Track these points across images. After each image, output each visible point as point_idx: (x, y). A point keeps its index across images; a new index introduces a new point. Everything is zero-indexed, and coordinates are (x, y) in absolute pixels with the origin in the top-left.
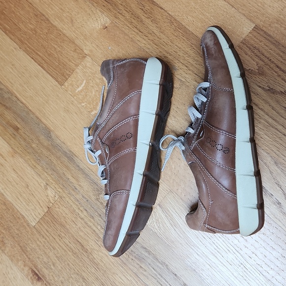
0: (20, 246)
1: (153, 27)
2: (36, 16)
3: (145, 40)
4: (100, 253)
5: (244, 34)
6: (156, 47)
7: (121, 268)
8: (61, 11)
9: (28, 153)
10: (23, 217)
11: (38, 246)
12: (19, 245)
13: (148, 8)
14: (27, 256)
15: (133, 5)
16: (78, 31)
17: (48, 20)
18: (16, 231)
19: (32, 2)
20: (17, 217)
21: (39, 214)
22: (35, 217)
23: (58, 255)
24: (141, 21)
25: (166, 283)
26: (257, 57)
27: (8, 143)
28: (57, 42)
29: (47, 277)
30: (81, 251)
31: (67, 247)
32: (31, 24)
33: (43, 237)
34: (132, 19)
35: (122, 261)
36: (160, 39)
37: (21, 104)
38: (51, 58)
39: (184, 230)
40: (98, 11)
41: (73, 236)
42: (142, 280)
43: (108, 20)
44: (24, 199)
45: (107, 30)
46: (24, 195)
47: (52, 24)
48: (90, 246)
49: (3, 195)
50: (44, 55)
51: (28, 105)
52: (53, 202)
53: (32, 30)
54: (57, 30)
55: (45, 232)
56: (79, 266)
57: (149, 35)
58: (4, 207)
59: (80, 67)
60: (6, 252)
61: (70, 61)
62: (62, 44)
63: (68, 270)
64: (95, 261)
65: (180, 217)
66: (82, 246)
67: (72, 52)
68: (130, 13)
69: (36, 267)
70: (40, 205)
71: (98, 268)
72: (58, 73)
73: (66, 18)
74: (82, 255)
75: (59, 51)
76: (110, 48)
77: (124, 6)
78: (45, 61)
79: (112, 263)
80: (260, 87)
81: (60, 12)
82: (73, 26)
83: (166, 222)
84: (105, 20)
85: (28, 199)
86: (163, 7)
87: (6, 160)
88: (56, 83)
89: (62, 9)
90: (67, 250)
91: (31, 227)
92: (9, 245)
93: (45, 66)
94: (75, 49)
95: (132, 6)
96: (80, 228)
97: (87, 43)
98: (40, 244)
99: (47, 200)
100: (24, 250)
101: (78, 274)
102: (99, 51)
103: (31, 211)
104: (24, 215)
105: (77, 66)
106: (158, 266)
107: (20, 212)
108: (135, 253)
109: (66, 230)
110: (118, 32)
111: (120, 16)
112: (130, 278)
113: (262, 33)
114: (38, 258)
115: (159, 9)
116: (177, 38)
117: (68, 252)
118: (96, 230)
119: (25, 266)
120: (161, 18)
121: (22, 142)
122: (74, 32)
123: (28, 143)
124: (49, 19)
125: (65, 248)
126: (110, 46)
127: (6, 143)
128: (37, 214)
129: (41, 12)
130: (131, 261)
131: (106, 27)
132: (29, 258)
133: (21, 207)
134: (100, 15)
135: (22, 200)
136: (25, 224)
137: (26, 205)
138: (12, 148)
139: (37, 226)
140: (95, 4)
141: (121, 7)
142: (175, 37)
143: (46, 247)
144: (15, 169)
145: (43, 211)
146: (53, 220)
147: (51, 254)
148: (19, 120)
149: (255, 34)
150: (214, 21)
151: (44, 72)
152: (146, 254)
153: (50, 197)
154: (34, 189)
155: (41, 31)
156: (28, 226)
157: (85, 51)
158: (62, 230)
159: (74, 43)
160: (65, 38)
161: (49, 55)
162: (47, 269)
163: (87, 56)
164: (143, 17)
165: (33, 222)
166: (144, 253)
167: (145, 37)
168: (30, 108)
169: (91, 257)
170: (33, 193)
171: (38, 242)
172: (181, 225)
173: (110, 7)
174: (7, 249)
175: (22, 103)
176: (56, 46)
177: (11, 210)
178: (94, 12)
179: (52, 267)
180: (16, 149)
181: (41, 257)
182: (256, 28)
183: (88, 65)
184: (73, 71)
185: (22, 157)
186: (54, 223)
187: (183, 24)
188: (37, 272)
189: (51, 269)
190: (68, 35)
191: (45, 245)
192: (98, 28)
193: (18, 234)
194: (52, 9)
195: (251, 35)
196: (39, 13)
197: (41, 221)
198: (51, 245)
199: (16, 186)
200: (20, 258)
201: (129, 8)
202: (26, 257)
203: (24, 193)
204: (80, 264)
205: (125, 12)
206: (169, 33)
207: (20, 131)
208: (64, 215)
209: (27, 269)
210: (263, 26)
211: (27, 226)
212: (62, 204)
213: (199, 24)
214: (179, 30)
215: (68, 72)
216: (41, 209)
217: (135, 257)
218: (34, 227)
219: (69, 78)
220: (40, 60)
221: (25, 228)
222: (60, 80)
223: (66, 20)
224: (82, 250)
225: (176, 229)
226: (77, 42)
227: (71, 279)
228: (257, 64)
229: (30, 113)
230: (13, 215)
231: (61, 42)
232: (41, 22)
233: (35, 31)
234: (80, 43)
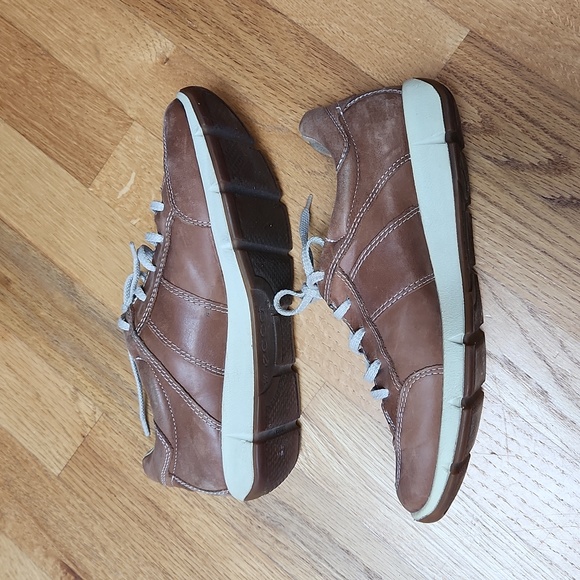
0: (35, 518)
1: (261, 52)
2: (24, 47)
3: (248, 80)
4: (193, 520)
5: (447, 51)
6: (272, 91)
7: (238, 547)
8: (72, 33)
9: (33, 328)
10: (36, 459)
11: (70, 514)
12: (31, 515)
13: (250, 12)
14: (49, 536)
15: (217, 10)
16: (110, 71)
17: (48, 54)
18: (23, 488)
19: (13, 20)
20: (23, 460)
21: (67, 450)
22: (58, 457)
23: (111, 530)
24: (238, 41)
25: (329, 569)
26: (478, 97)
28: (71, 98)
29: (92, 574)
30: (156, 518)
31: (127, 511)
32: (15, 64)
33: (78, 495)
34: (218, 38)
35: (239, 532)
36: (279, 75)
37: (10, 231)
38: (61, 133)
39: (357, 460)
40: (148, 27)
41: (137, 490)
42: (282, 568)
43: (170, 44)
44: (34, 422)
45: (169, 65)
46: (33, 414)
47: (57, 62)
48: (174, 507)
50: (48, 127)
51: (24, 231)
52: (91, 424)
53: (17, 77)
54: (67, 73)
55: (82, 484)
56: (154, 547)
57: (256, 69)
59: (122, 145)
60: (7, 531)
61: (101, 135)
62: (82, 101)
63: (133, 559)
64: (185, 536)
65: (348, 435)
66: (158, 508)
67: (102, 116)
68: (214, 26)
69: (69, 556)
70: (67, 432)
71: (193, 551)
72: (77, 161)
73: (85, 46)
74: (159, 526)
75: (77, 117)
77: (200, 13)
78: (50, 139)
79: (219, 537)
80: (488, 158)
81: (70, 35)
82: (100, 62)
83: (320, 447)
84: (163, 44)
85: (41, 421)
86: (280, 7)
88: (77, 182)
89: (74, 29)
90: (128, 519)
91: (53, 477)
92: (12, 518)
93: (51, 148)
94: (109, 110)
95: (215, 11)
97: (131, 95)
98: (73, 511)
99: (78, 420)
100: (42, 525)
101: (153, 565)
102: (158, 110)
103: (50, 445)
104: (36, 454)
105: (115, 143)
106: (311, 537)
107: (26, 450)
108: (262, 514)
109: (122, 479)
110: (192, 68)
111: (194, 35)
112: (258, 565)
113: (483, 46)
114: (72, 538)
115: (272, 13)
116: (313, 71)
117: (131, 522)
119: (46, 556)
120: (276, 31)
121: (20, 308)
122: (104, 74)
123: (32, 309)
124: (51, 51)
125: (124, 515)
128: (62, 451)
129: (34, 37)
130: (256, 530)
131: (168, 59)
132: (54, 541)
133: (28, 439)
134: (153, 35)
135: (29, 426)
136: (39, 473)
137: (38, 434)
139: (64, 475)
140: (141, 14)
141: (193, 15)
142: (308, 70)
143: (87, 516)
144: (10, 364)
145: (74, 444)
146: (94, 461)
147: (96, 529)
148: (9, 263)
149: (470, 48)
150: (386, 28)
151: (51, 161)
152: (286, 515)
153: (85, 416)
154: (50, 401)
155: (36, 78)
156: (46, 475)
157: (129, 112)
158: (115, 479)
159: (104, 97)
160: (87, 89)
161: (57, 126)
162: (91, 559)
163: (134, 123)
164: (240, 33)
165: (55, 468)
166: (280, 512)
167: (247, 74)
168: (29, 238)
169: (176, 528)
170: (50, 409)
171: (69, 508)
172: (350, 451)
173: (172, 17)
174: (9, 526)
175: (11, 228)
176: (69, 107)
177: (9, 447)
178: (141, 30)
179: (101, 554)
180: (9, 323)
181: (78, 536)
182: (473, 37)
183: (137, 140)
184: (109, 154)
185: (21, 339)
186: (98, 465)
187: (323, 40)
188: (71, 566)
189: (100, 558)
190: (91, 82)
191: (83, 512)
192: (150, 62)
193: (27, 495)
194: (55, 30)
195: (462, 53)
196: (29, 41)
197: (71, 464)
198: (94, 511)
199: (15, 397)
200: (35, 542)
201: (210, 16)
202: (47, 538)
203: (33, 410)
204: (156, 544)
205: (202, 25)
206: (296, 62)
207: (13, 286)
208: (116, 449)
209: (51, 561)
210: (486, 31)
211: (44, 477)
212: (110, 426)
213: (355, 37)
214: (316, 54)
215: (98, 159)
216: (69, 439)
217: (264, 522)
218: (58, 477)
219: (102, 171)
220: (39, 138)
221: (41, 481)
222: (83, 175)
223: (85, 52)
224: (158, 515)
225: (341, 460)
226: (112, 94)
227: (141, 575)
228: (480, 112)
229: (29, 247)
230: (14, 457)
231: (78, 98)
232: (34, 60)
233: (24, 78)
234: (118, 97)
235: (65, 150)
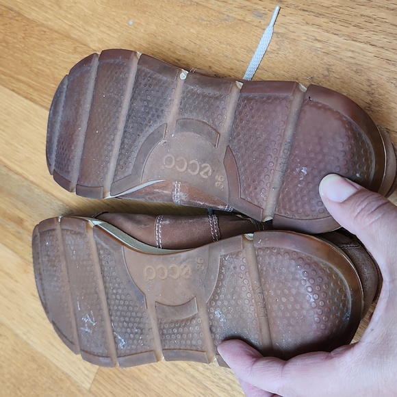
10: (68, 377)
16: (70, 14)
17: (19, 14)
20: (58, 379)
22: (86, 372)
27: (12, 250)
28: (43, 46)
37: (16, 177)
38: (41, 80)
47: (28, 19)
49: (27, 344)
50: (30, 78)
51: (26, 174)
54: (38, 26)
58: (35, 366)
62: (53, 48)
67: (70, 56)
75: (51, 62)
76: (131, 23)
78: (33, 88)
82: (60, 8)
87: (17, 281)
91: (85, 392)
93: (35, 96)
94: (75, 48)
96: (166, 377)
97: (92, 30)
102: (116, 36)
104: (68, 372)
107: (60, 369)
109: (144, 386)
118: (197, 374)
122: (66, 18)
124: (21, 12)
126: (129, 19)
127: (10, 251)
133: (60, 359)
135: (58, 347)
136: (73, 389)
137: (67, 354)
138: (22, 257)
139: (94, 389)
148: (20, 205)
151: (37, 107)
155: (14, 38)
156: (80, 391)
158: (137, 387)
159: (69, 37)
160: (55, 35)
161: (37, 75)
165: (86, 382)
168: (31, 178)
175: (17, 173)
176: (43, 56)
177: (46, 368)
180: (27, 257)
186: (120, 375)
190: (56, 28)
196: (3, 8)
197: (98, 377)
207: (25, 223)
211: (78, 393)
218: (90, 391)
220: (25, 89)
223: (48, 4)
226: (75, 33)
229: (33, 187)
230: (51, 377)
231: (49, 45)
232: (10, 23)
233: (5, 41)
234: (80, 34)
235: (46, 94)
